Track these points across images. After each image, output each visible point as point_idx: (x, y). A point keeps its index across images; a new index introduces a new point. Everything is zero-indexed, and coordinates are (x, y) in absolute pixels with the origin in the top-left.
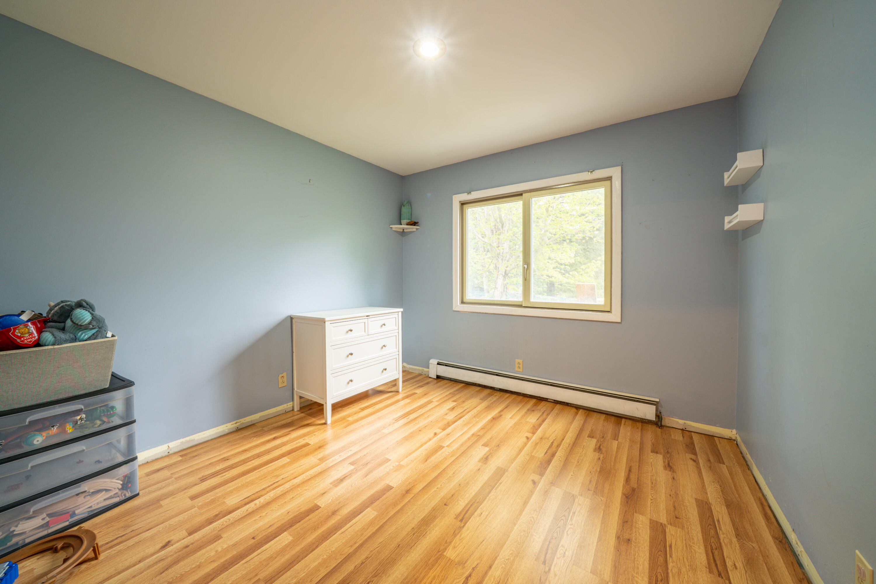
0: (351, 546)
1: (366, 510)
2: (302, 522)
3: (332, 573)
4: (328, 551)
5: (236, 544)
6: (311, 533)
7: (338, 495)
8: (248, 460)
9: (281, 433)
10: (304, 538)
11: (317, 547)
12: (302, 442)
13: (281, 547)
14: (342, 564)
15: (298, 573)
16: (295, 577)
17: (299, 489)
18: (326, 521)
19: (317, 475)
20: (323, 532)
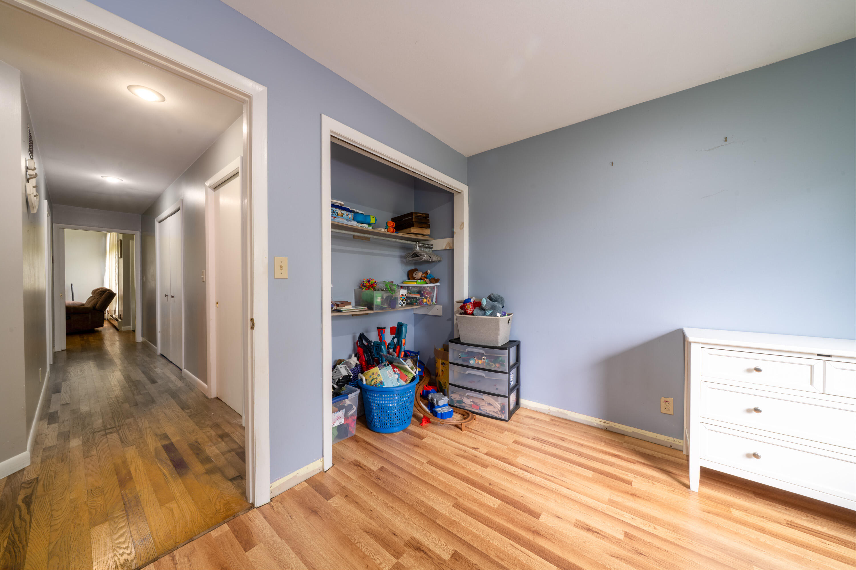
0: (498, 556)
1: (552, 565)
2: (515, 509)
3: (467, 545)
4: (488, 537)
5: (483, 477)
6: (505, 519)
7: (563, 531)
8: (571, 451)
9: (629, 457)
10: (498, 516)
11: (491, 528)
12: (629, 477)
13: (486, 503)
14: (477, 552)
15: (464, 521)
16: (461, 520)
17: (554, 496)
18: (522, 528)
19: (583, 504)
20: (508, 528)
